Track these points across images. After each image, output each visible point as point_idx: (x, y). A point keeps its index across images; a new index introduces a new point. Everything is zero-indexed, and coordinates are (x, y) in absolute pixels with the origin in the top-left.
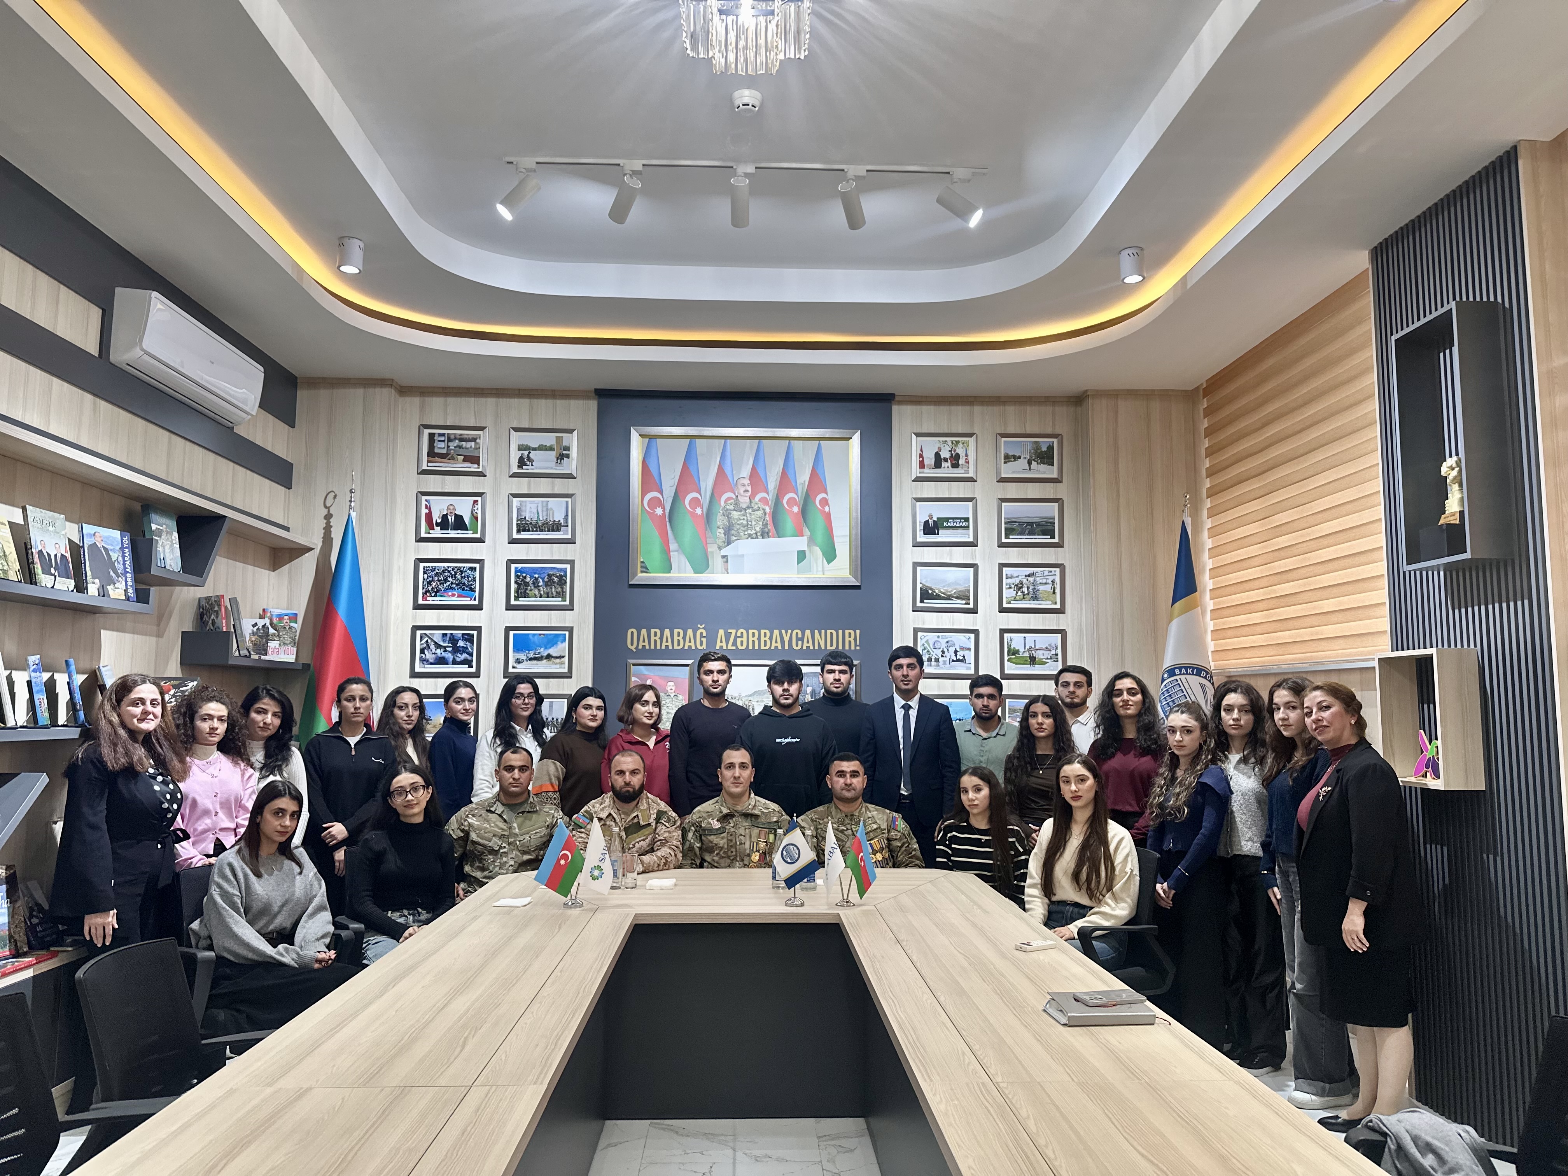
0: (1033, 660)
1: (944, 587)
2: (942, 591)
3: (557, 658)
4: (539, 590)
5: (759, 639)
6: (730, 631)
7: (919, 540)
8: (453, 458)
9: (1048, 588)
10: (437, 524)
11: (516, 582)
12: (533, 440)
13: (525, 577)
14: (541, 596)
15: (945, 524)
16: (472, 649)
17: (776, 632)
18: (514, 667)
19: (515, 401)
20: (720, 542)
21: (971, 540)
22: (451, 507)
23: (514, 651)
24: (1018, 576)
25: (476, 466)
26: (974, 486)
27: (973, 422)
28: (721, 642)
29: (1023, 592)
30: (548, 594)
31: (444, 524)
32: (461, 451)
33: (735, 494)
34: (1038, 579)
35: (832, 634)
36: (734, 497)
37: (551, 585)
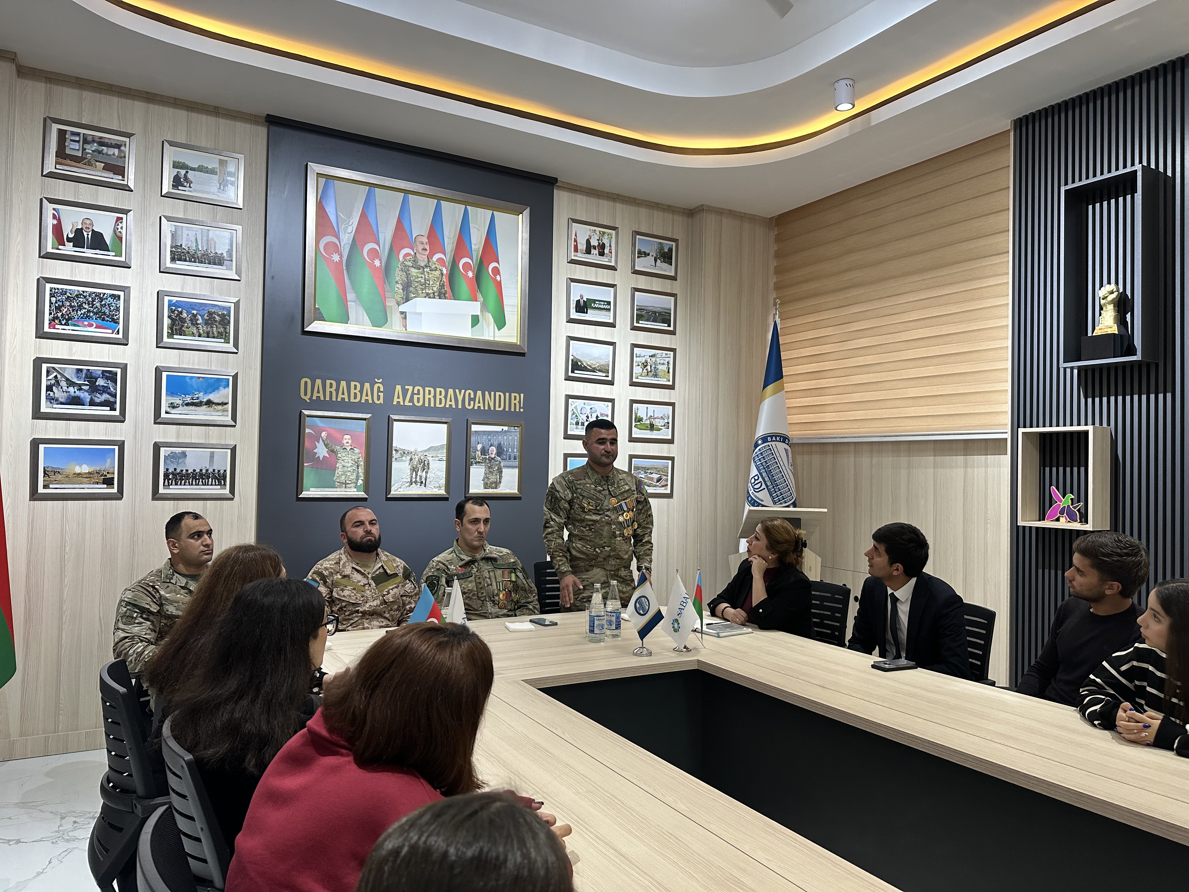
0: (652, 427)
1: (590, 360)
2: (589, 363)
3: (218, 404)
4: (197, 328)
5: (435, 397)
6: (407, 387)
7: (572, 316)
8: (89, 164)
9: (664, 368)
10: (69, 240)
11: (169, 317)
12: (191, 158)
13: (181, 313)
14: (200, 336)
15: (593, 305)
16: (116, 389)
17: (451, 391)
18: (167, 413)
19: (169, 112)
20: (398, 297)
21: (611, 321)
22: (88, 222)
23: (167, 394)
24: (644, 356)
25: (120, 177)
26: (614, 273)
27: (616, 217)
28: (398, 398)
29: (647, 370)
30: (208, 333)
31: (78, 240)
32: (100, 157)
33: (414, 251)
34: (658, 359)
35: (500, 396)
36: (413, 254)
37: (212, 324)
